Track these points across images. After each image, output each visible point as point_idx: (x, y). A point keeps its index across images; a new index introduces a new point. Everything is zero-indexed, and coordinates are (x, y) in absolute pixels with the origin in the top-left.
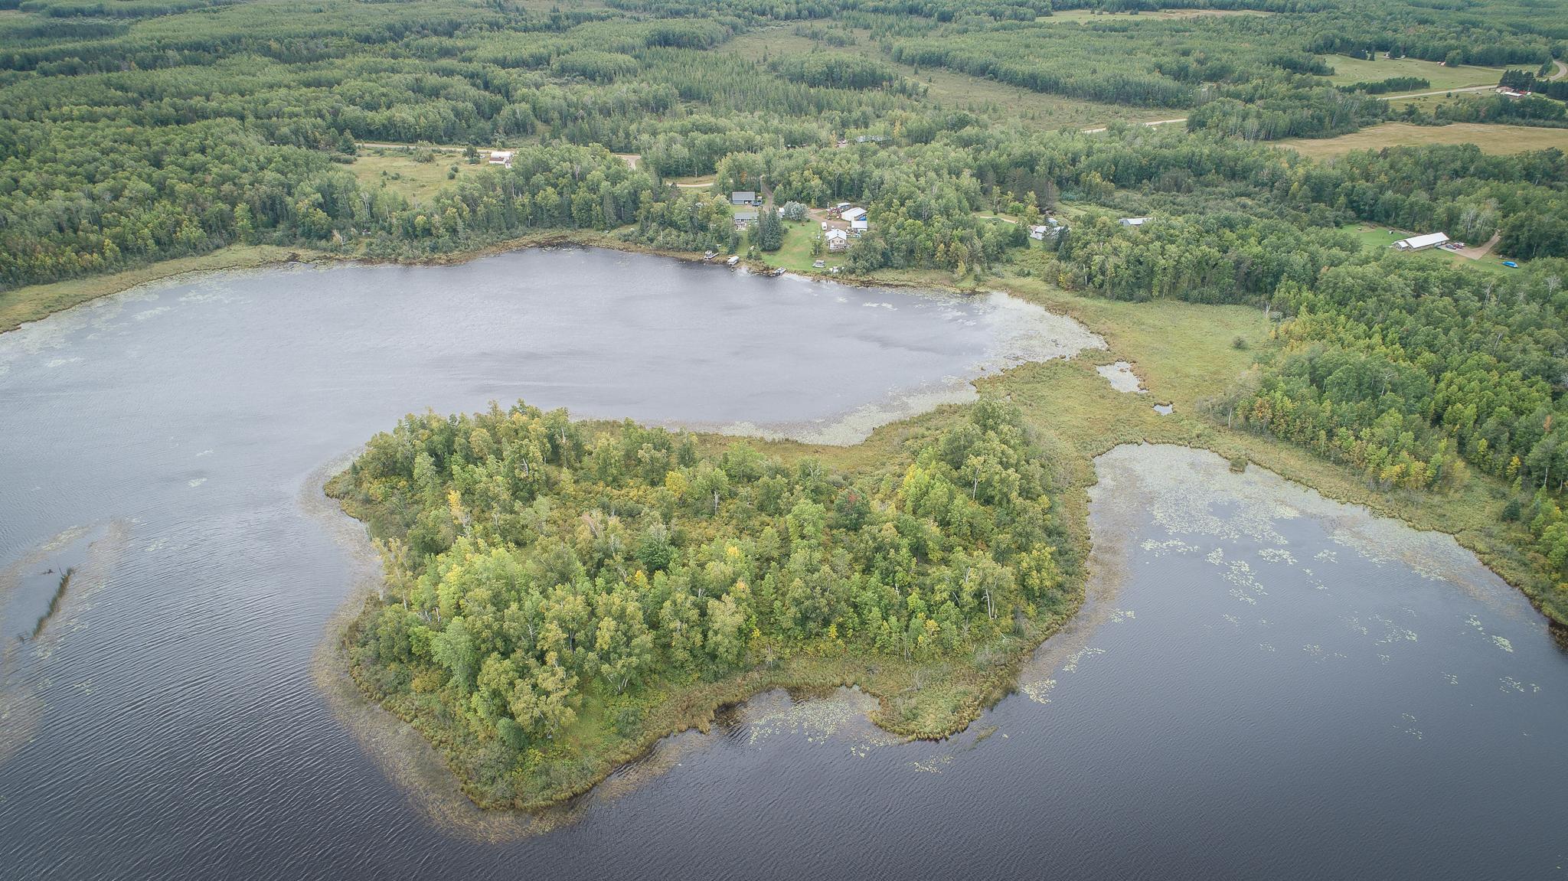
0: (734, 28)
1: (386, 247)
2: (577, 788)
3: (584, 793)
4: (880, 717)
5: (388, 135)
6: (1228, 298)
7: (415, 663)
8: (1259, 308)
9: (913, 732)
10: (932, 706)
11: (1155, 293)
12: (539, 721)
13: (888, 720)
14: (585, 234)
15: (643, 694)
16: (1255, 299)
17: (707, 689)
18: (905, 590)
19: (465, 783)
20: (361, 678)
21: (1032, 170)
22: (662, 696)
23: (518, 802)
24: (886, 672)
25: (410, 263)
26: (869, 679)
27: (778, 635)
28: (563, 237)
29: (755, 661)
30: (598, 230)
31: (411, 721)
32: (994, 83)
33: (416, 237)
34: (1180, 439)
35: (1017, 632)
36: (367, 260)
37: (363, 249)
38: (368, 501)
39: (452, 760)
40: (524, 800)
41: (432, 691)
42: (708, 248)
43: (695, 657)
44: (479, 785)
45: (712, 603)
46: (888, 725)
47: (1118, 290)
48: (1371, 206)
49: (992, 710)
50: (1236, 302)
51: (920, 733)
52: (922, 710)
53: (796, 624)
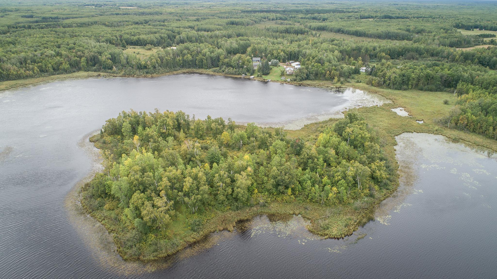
0: (255, 22)
1: (131, 72)
2: (170, 252)
3: (172, 255)
4: (311, 228)
5: (138, 44)
6: (438, 89)
7: (107, 198)
8: (451, 93)
9: (327, 235)
10: (335, 224)
11: (410, 87)
12: (154, 220)
13: (315, 229)
14: (200, 71)
15: (204, 214)
16: (449, 89)
17: (233, 213)
18: (321, 176)
19: (119, 248)
20: (84, 204)
21: (360, 52)
22: (213, 215)
23: (141, 257)
24: (313, 210)
25: (138, 77)
26: (306, 212)
27: (265, 193)
28: (193, 71)
29: (255, 203)
30: (205, 69)
31: (102, 221)
32: (343, 35)
33: (142, 69)
34: (429, 131)
35: (371, 196)
36: (124, 76)
37: (123, 73)
38: (104, 143)
39: (115, 238)
40: (144, 256)
41: (113, 210)
42: (243, 74)
43: (228, 199)
44: (125, 249)
45: (237, 175)
46: (315, 231)
47: (396, 86)
48: (488, 62)
49: (363, 227)
50: (441, 91)
51: (330, 235)
52: (330, 225)
53: (273, 188)
